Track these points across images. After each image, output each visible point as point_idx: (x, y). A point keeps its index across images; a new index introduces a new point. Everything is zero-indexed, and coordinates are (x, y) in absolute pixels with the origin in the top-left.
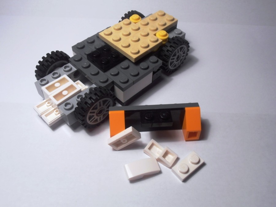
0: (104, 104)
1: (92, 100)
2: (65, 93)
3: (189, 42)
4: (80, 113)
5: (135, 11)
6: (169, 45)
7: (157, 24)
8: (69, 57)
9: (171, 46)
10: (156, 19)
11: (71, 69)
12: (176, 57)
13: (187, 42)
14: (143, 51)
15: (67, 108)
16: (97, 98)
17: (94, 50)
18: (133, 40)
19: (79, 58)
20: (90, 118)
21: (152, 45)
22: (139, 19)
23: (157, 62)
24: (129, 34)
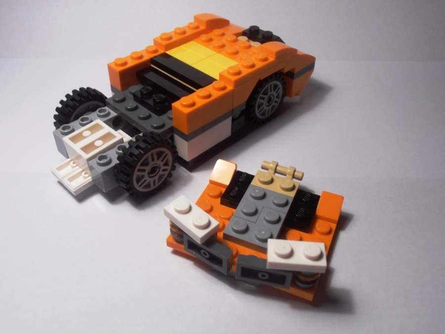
0: (158, 159)
1: (139, 149)
2: (98, 143)
11: (109, 114)
12: (266, 98)
15: (102, 162)
16: (147, 146)
19: (121, 98)
20: (138, 181)
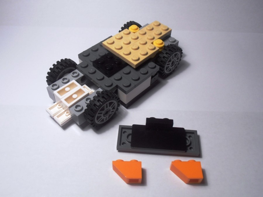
0: (110, 106)
1: (100, 102)
2: (75, 96)
3: (182, 49)
4: (89, 114)
5: (133, 21)
6: (165, 52)
7: (153, 34)
8: (77, 64)
9: (167, 53)
10: (153, 29)
11: (79, 75)
12: (171, 63)
13: (181, 49)
14: (142, 58)
15: (77, 110)
16: (104, 100)
17: (99, 57)
18: (134, 48)
19: (86, 65)
20: (98, 118)
21: (150, 53)
22: (137, 29)
23: (155, 67)
24: (130, 43)
